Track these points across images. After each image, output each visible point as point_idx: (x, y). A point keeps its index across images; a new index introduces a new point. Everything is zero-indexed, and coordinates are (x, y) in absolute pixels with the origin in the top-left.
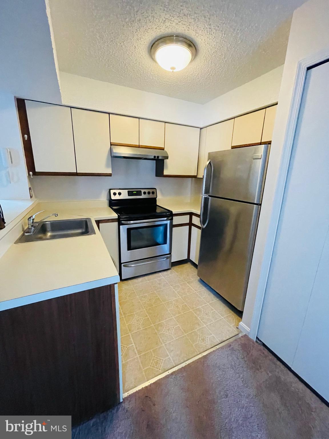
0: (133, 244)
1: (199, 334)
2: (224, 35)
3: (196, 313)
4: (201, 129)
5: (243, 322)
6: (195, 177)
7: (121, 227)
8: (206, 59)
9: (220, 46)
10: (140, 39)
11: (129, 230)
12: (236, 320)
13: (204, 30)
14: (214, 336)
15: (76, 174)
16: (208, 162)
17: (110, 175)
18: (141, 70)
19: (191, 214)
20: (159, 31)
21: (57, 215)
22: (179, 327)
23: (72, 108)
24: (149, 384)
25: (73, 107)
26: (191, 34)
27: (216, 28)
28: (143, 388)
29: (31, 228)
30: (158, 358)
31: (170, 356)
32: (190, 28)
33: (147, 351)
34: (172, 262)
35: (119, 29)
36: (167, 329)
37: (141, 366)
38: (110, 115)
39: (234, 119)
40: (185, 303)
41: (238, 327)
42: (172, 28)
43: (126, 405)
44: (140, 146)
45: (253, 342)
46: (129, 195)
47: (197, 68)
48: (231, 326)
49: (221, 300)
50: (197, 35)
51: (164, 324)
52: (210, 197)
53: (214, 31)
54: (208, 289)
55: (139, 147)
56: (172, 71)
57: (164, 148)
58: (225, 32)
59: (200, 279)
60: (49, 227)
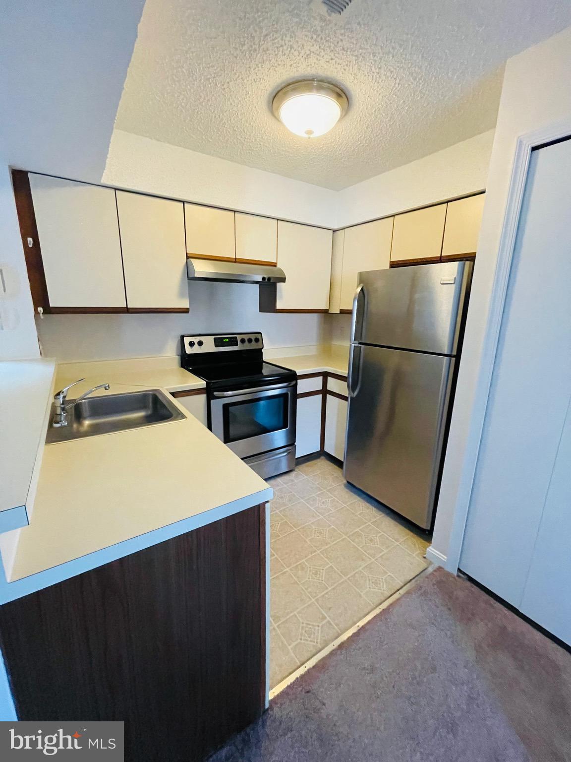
0: (233, 432)
1: (367, 575)
2: (397, 85)
3: (353, 541)
4: (334, 231)
5: (433, 547)
6: (325, 312)
7: (212, 402)
8: (360, 120)
9: (387, 101)
10: (259, 80)
11: (226, 407)
12: (418, 545)
13: (369, 76)
14: (391, 574)
15: (127, 310)
16: (359, 289)
17: (186, 311)
18: (248, 130)
19: (325, 375)
20: (295, 70)
21: (109, 388)
22: (333, 568)
23: (117, 191)
24: (306, 669)
25: (119, 188)
26: (348, 80)
27: (388, 74)
28: (297, 678)
29: (61, 413)
30: (309, 624)
31: (328, 618)
32: (347, 70)
33: (288, 614)
34: (296, 457)
35: (227, 61)
36: (313, 573)
37: (286, 643)
38: (185, 205)
39: (393, 218)
40: (333, 526)
41: (425, 556)
42: (318, 68)
43: (276, 712)
44: (237, 260)
45: (454, 578)
46: (216, 346)
47: (343, 133)
48: (414, 555)
49: (388, 514)
50: (356, 81)
51: (306, 565)
52: (362, 346)
53: (384, 78)
54: (363, 499)
55: (235, 261)
56: (307, 136)
57: (276, 263)
58: (400, 80)
59: (348, 482)
60: (86, 410)
